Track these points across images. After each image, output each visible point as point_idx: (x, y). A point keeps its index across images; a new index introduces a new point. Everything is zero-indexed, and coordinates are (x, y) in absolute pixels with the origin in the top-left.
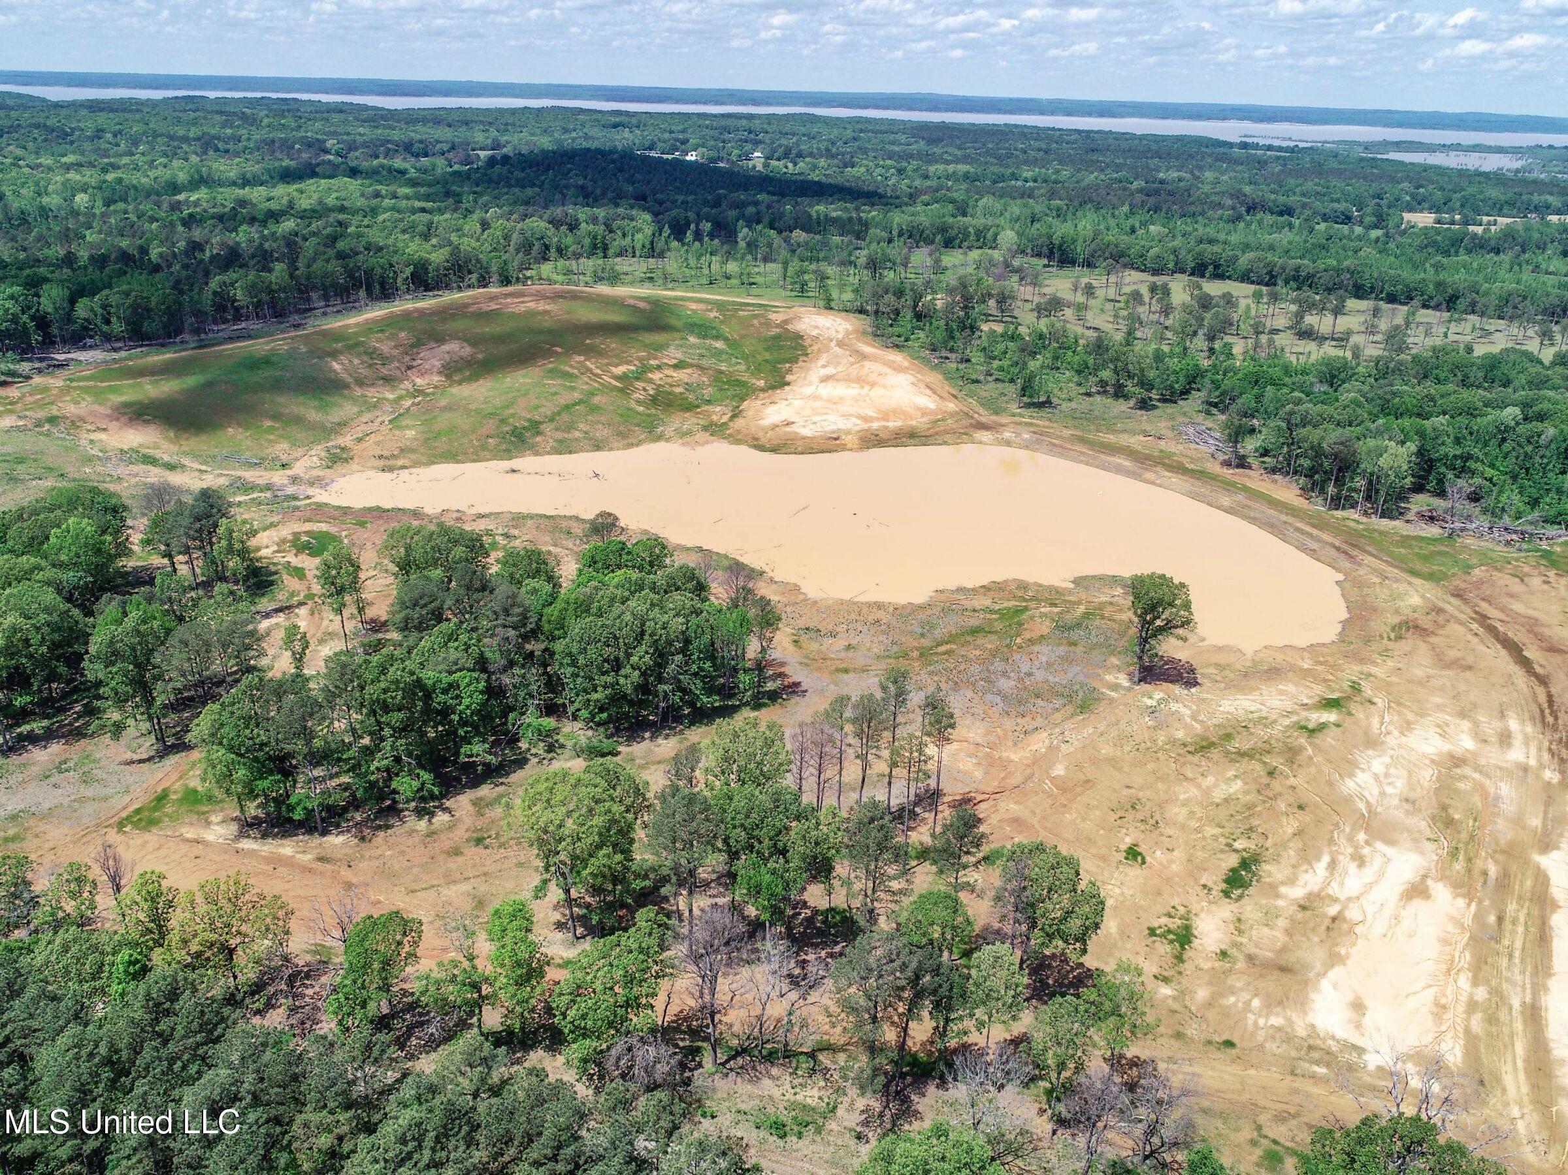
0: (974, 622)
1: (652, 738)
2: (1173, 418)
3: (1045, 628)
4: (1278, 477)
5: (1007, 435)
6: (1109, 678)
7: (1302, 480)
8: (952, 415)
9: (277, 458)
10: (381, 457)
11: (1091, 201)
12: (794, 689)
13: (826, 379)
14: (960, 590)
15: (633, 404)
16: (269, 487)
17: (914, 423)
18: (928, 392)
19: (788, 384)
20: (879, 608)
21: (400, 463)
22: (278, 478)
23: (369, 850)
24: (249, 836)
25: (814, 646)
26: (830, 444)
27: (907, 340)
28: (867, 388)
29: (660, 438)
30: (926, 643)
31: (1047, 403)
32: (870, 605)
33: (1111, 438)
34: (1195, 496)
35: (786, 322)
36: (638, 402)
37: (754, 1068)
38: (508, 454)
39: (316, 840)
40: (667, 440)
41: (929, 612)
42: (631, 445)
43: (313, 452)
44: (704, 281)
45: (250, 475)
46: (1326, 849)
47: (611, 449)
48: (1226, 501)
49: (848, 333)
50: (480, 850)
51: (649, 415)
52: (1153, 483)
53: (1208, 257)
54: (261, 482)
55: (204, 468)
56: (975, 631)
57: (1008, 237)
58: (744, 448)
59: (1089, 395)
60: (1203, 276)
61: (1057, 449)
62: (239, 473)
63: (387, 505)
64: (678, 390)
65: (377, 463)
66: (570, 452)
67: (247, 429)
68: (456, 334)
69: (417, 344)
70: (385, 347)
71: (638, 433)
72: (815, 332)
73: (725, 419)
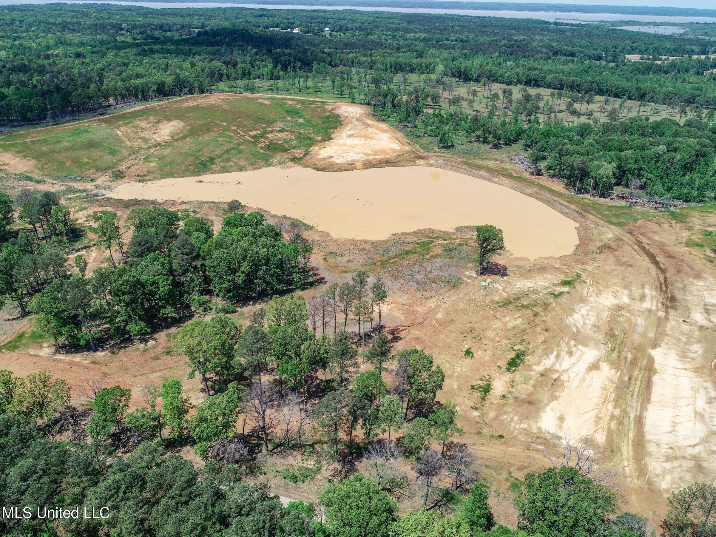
0: (408, 248)
1: (253, 305)
2: (509, 153)
3: (440, 250)
4: (555, 179)
5: (431, 161)
6: (467, 273)
7: (566, 181)
8: (407, 152)
9: (90, 177)
11: (481, 50)
12: (321, 281)
13: (350, 136)
14: (403, 234)
15: (258, 149)
16: (85, 191)
17: (389, 156)
18: (397, 141)
19: (332, 139)
20: (365, 242)
21: (147, 178)
22: (89, 186)
23: (116, 358)
24: (60, 353)
25: (333, 261)
26: (349, 167)
27: (389, 117)
28: (369, 140)
29: (270, 165)
30: (384, 258)
31: (452, 146)
32: (361, 241)
33: (480, 162)
34: (515, 189)
35: (333, 109)
36: (261, 148)
37: (285, 452)
38: (198, 174)
39: (91, 354)
40: (274, 166)
41: (388, 244)
42: (256, 169)
43: (107, 174)
44: (297, 90)
45: (76, 185)
46: (555, 349)
47: (247, 170)
48: (529, 191)
49: (361, 114)
50: (168, 357)
51: (266, 154)
52: (496, 183)
53: (532, 77)
54: (81, 188)
55: (54, 182)
56: (408, 253)
57: (440, 68)
58: (309, 170)
59: (471, 142)
60: (530, 86)
61: (454, 168)
62: (71, 184)
63: (140, 198)
64: (280, 142)
65: (137, 178)
66: (228, 172)
67: (76, 163)
68: (176, 118)
69: (159, 122)
70: (143, 124)
71: (260, 163)
72: (346, 114)
73: (301, 156)
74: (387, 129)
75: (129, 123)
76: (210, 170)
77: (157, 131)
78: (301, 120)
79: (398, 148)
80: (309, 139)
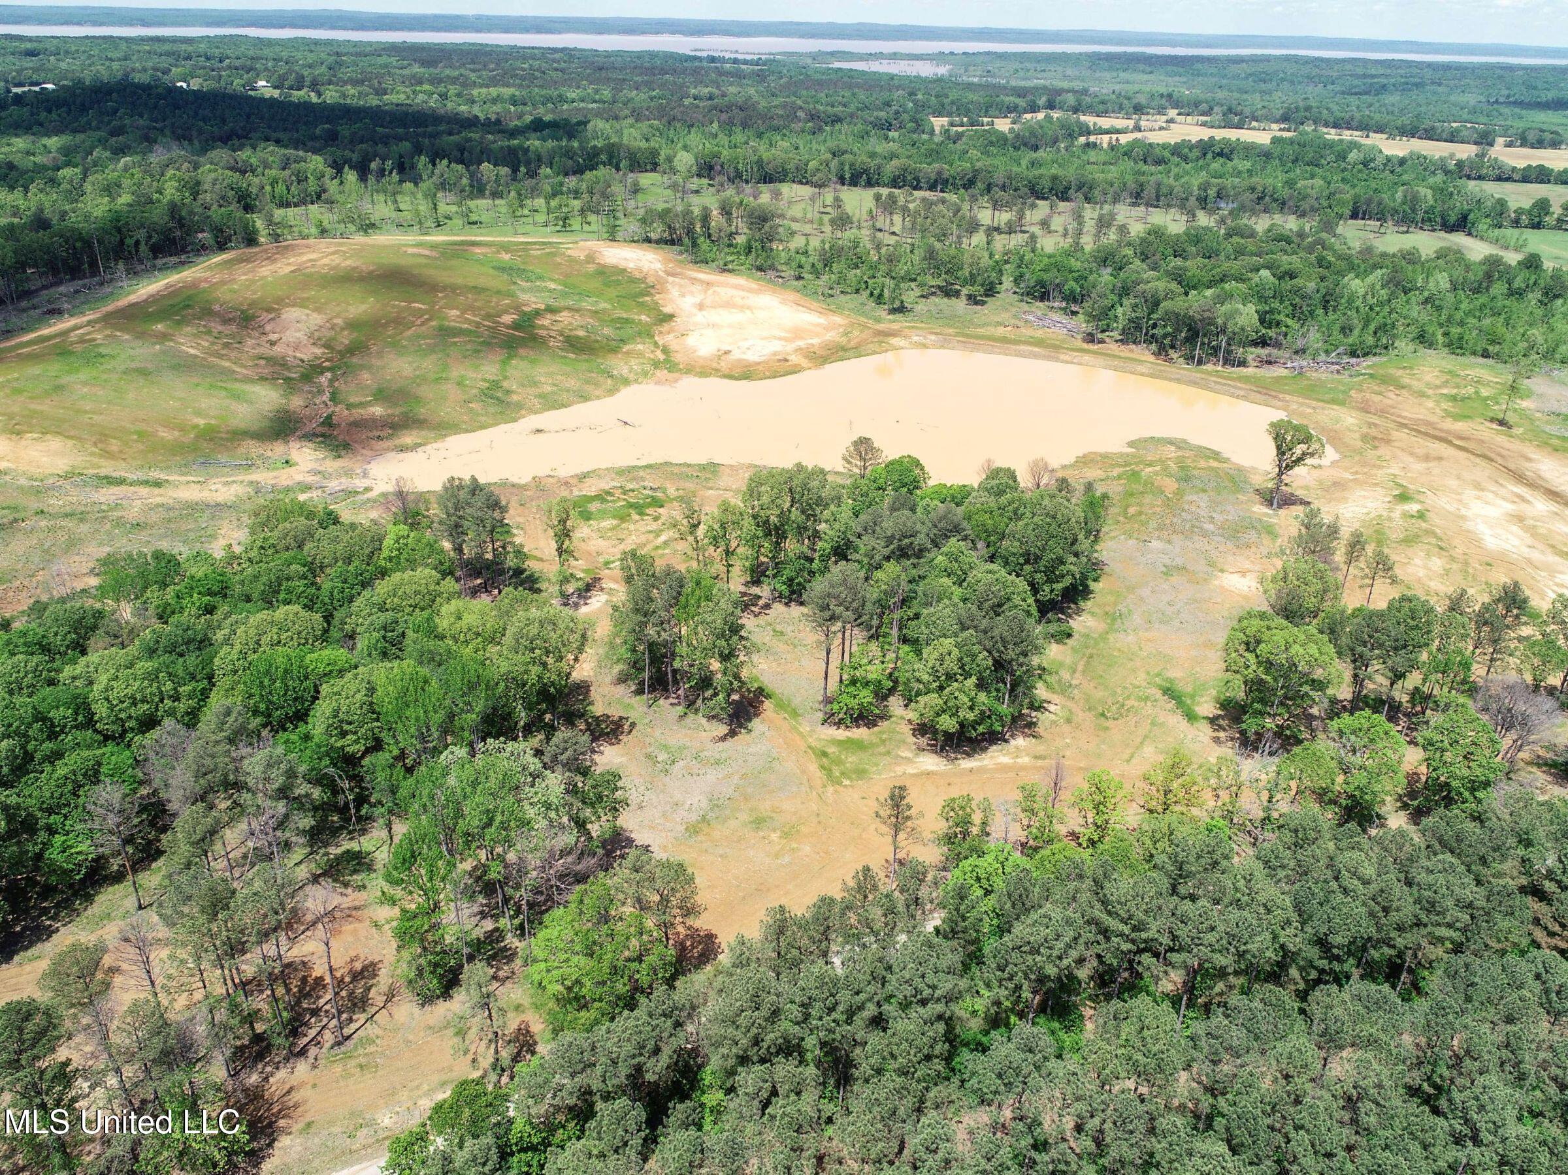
2: (1008, 309)
3: (1170, 483)
7: (1152, 347)
8: (850, 327)
9: (265, 456)
10: (379, 438)
11: (677, 119)
13: (700, 307)
17: (829, 338)
18: (803, 309)
19: (673, 316)
22: (299, 475)
26: (780, 368)
27: (726, 264)
28: (747, 311)
31: (901, 309)
35: (590, 257)
38: (508, 416)
42: (612, 392)
43: (295, 444)
45: (261, 477)
47: (598, 398)
49: (663, 263)
51: (587, 361)
54: (285, 482)
55: (193, 478)
59: (925, 297)
62: (245, 478)
65: (384, 444)
66: (564, 406)
68: (282, 302)
69: (247, 317)
71: (601, 379)
72: (631, 265)
73: (661, 357)
74: (754, 286)
75: (179, 325)
76: (519, 406)
77: (273, 337)
78: (552, 286)
79: (822, 320)
80: (627, 321)
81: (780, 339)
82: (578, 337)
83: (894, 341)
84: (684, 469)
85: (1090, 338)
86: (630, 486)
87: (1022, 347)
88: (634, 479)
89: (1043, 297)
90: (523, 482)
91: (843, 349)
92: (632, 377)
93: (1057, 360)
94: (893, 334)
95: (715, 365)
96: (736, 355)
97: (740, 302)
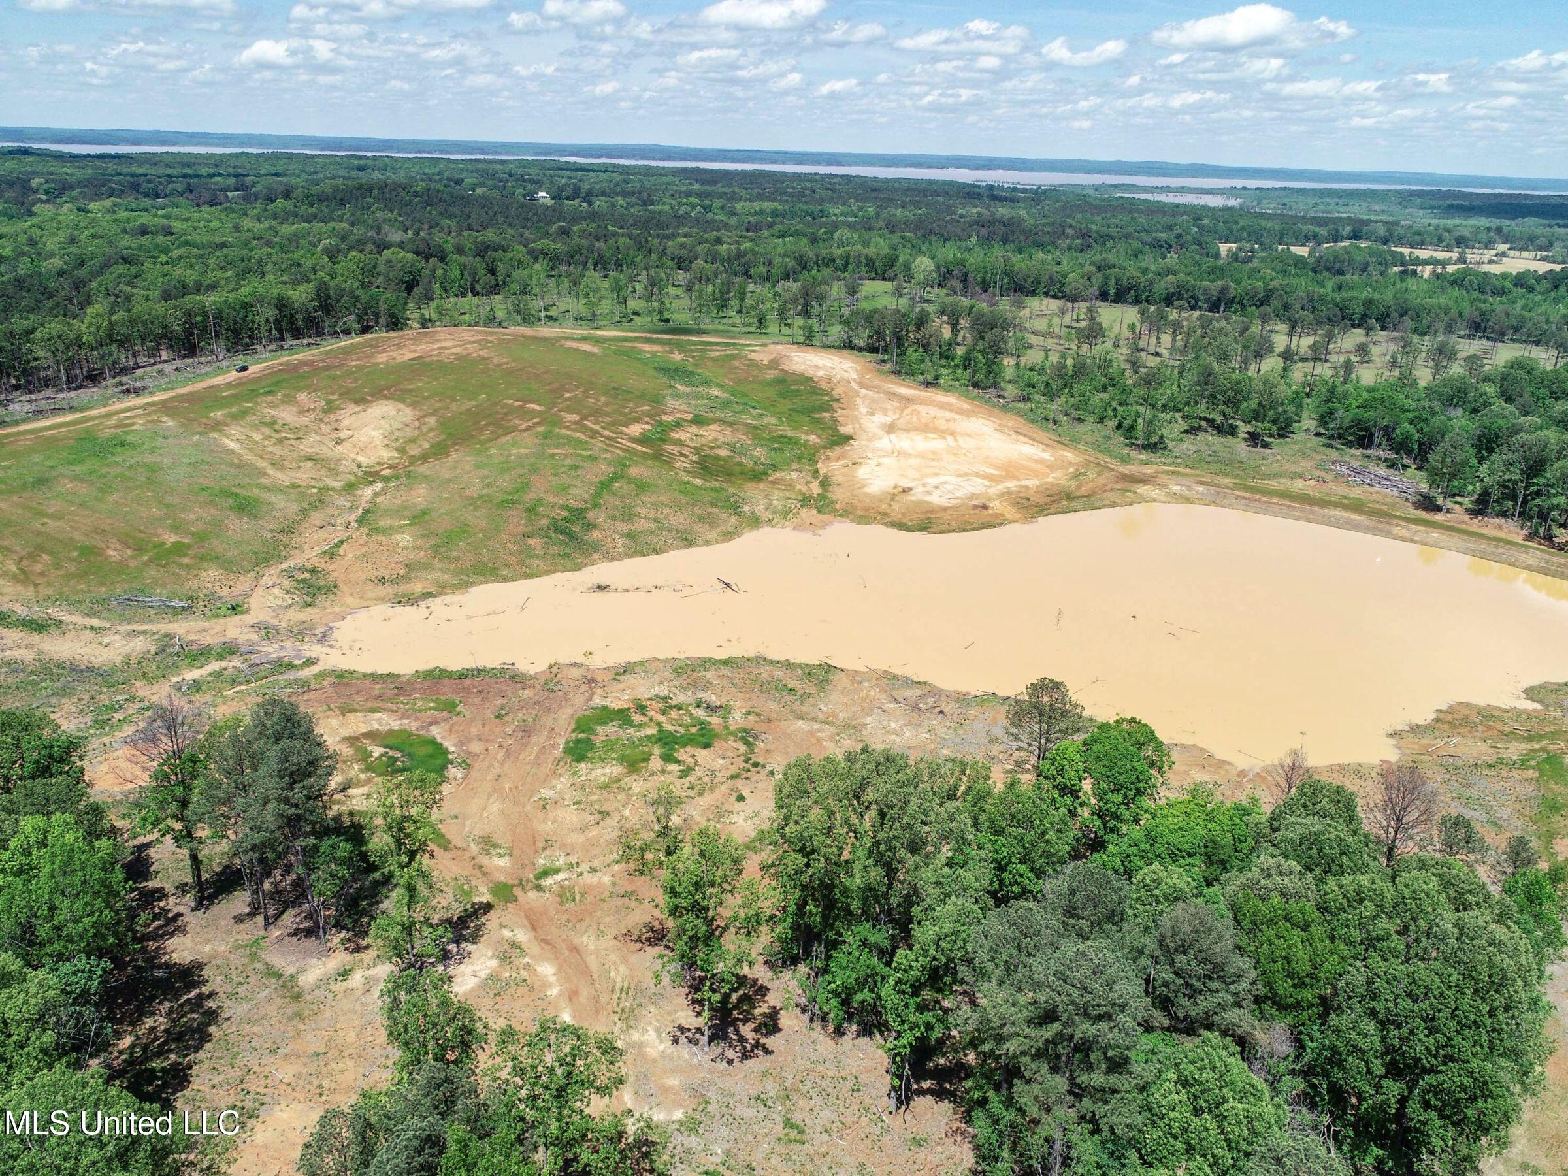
2: (1307, 456)
4: (1499, 521)
7: (1530, 523)
9: (211, 597)
10: (382, 580)
13: (890, 429)
15: (686, 477)
16: (229, 650)
18: (1024, 438)
22: (235, 629)
28: (949, 438)
29: (755, 522)
33: (1275, 484)
35: (775, 362)
40: (770, 522)
42: (728, 536)
43: (267, 580)
45: (184, 629)
47: (707, 543)
49: (861, 373)
51: (715, 490)
54: (209, 640)
55: (96, 622)
62: (166, 627)
64: (724, 453)
65: (383, 590)
66: (656, 552)
67: (140, 549)
68: (380, 392)
69: (330, 408)
70: (287, 415)
71: (723, 516)
72: (821, 373)
73: (816, 489)
74: (966, 406)
75: (243, 414)
76: (595, 547)
77: (343, 434)
78: (716, 392)
79: (1047, 456)
80: (789, 440)
81: (984, 476)
82: (718, 458)
83: (1142, 489)
84: (779, 673)
85: (1428, 504)
86: (681, 698)
87: (1333, 512)
88: (695, 685)
89: (1364, 442)
90: (532, 670)
91: (1070, 497)
92: (766, 515)
93: (1389, 535)
94: (1143, 480)
95: (884, 508)
96: (918, 495)
97: (944, 426)
